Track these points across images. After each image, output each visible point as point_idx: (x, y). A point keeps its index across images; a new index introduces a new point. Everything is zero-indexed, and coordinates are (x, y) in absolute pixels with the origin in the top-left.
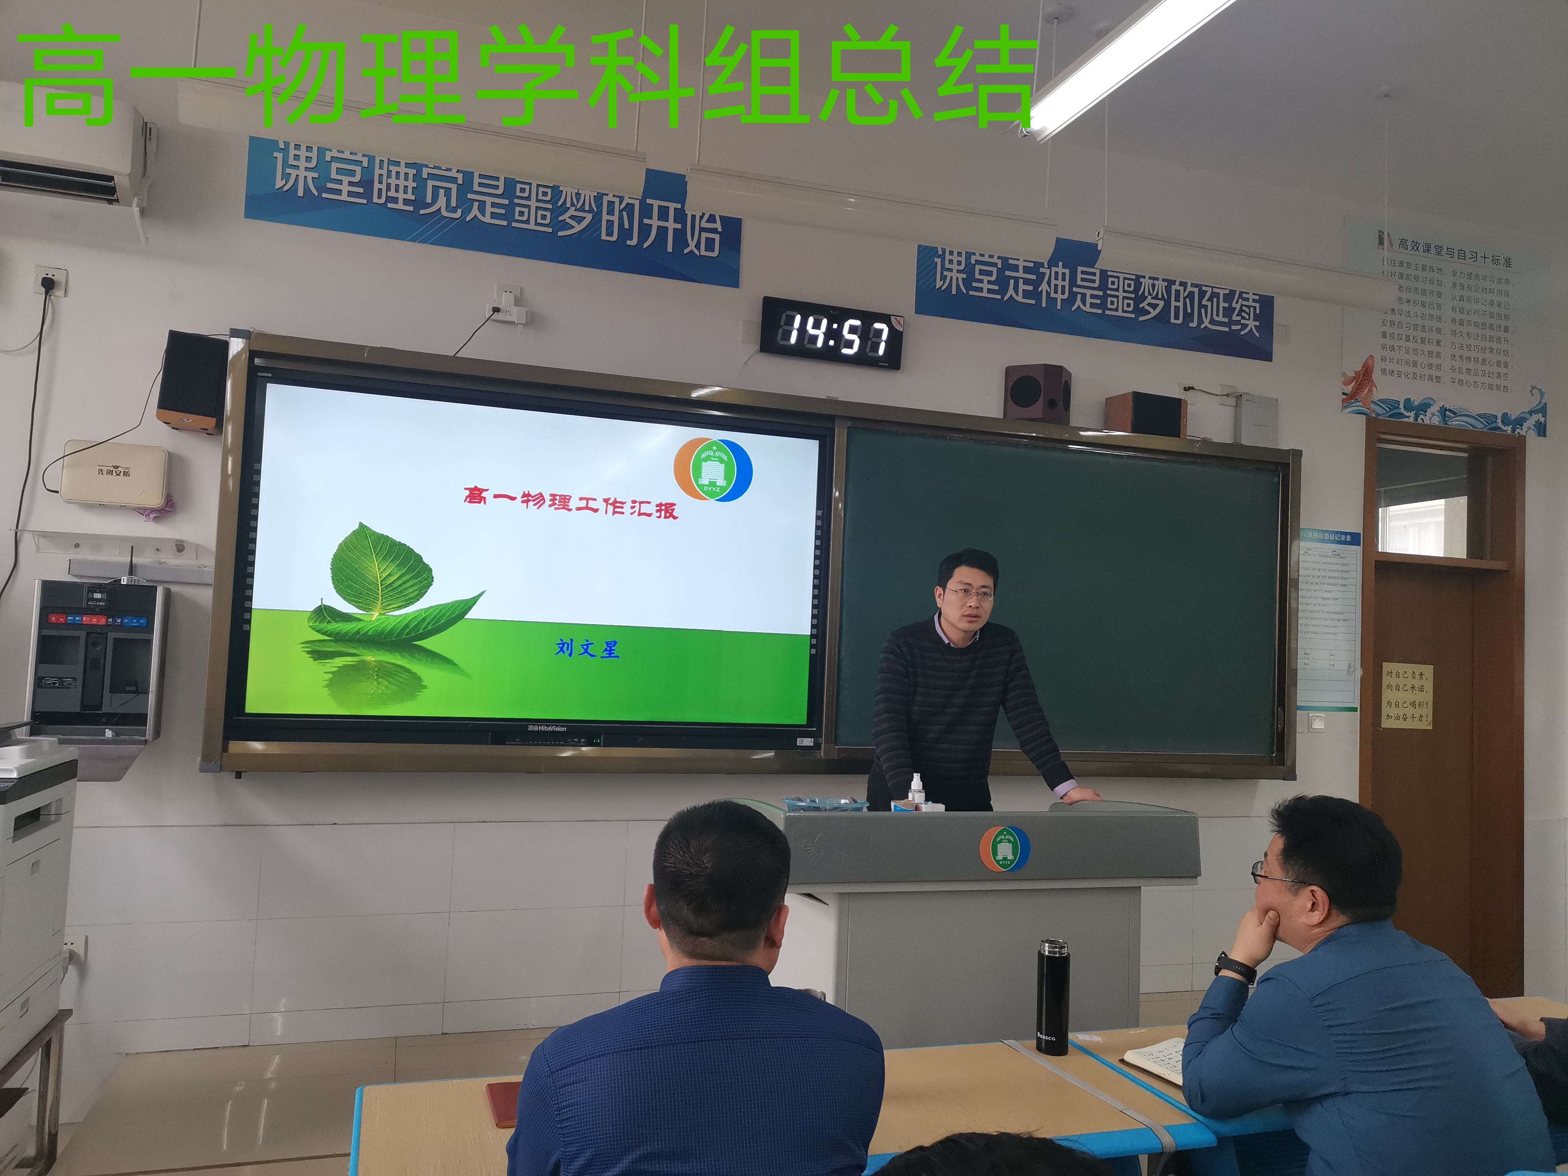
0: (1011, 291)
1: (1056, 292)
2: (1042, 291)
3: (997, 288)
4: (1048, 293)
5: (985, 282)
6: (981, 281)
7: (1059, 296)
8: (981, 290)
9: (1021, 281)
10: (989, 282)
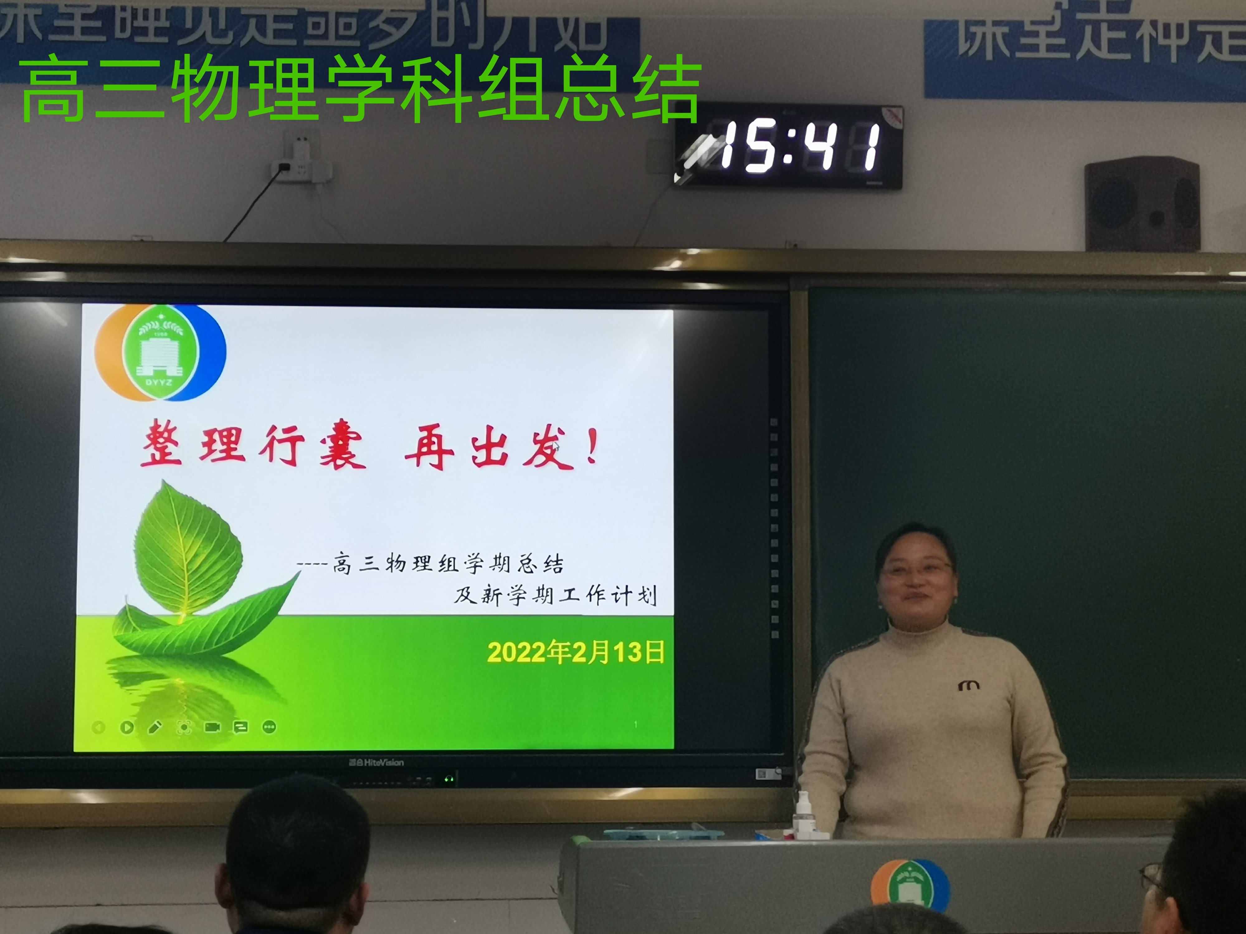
0: (1087, 44)
1: (1167, 35)
2: (1142, 37)
3: (1062, 41)
4: (1153, 40)
5: (1043, 34)
6: (1036, 34)
7: (1174, 42)
8: (1035, 48)
9: (1104, 27)
10: (1049, 34)
